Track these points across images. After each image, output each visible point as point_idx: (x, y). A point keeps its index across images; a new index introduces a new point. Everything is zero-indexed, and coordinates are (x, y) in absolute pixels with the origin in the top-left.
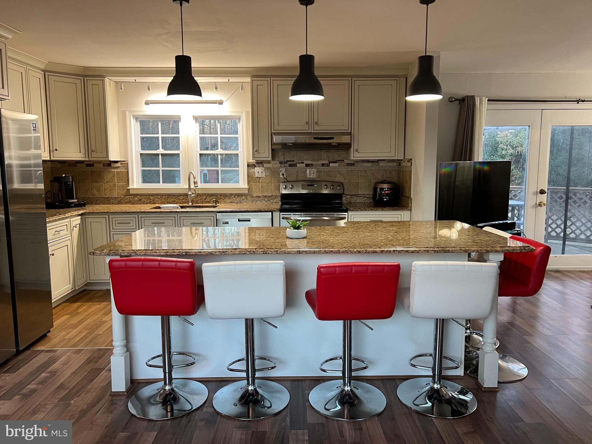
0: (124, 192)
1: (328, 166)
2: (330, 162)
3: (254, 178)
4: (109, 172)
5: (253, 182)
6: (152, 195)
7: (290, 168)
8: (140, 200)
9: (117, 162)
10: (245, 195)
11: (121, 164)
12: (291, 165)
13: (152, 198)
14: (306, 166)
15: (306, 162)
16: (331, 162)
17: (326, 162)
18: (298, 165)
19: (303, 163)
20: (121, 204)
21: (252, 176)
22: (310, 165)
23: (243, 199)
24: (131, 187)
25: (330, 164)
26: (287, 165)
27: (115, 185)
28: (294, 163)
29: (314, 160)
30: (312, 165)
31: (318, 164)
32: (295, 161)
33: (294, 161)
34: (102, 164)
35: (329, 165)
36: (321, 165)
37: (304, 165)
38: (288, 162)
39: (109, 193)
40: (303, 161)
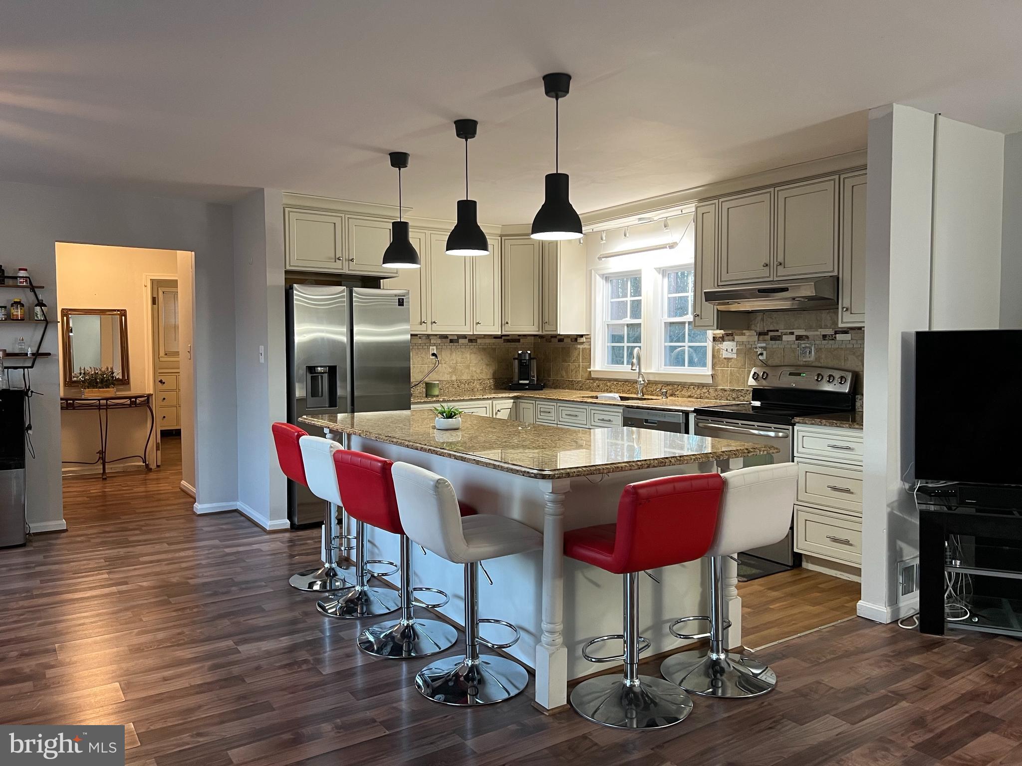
0: (586, 375)
1: (833, 340)
2: (836, 333)
3: (721, 360)
4: (576, 349)
5: (719, 366)
6: (610, 380)
7: (773, 342)
8: (599, 386)
9: (582, 336)
10: (706, 387)
11: (586, 338)
12: (774, 338)
13: (608, 384)
14: (796, 340)
15: (798, 332)
16: (838, 332)
17: (830, 332)
18: (785, 338)
19: (792, 333)
20: (582, 390)
21: (719, 357)
22: (804, 337)
23: (704, 392)
24: (592, 369)
25: (837, 335)
26: (768, 337)
27: (579, 366)
28: (779, 334)
29: (809, 328)
30: (807, 337)
31: (817, 335)
32: (780, 331)
33: (777, 331)
34: (570, 339)
35: (835, 338)
36: (822, 337)
37: (793, 338)
38: (770, 333)
39: (574, 375)
40: (793, 331)
